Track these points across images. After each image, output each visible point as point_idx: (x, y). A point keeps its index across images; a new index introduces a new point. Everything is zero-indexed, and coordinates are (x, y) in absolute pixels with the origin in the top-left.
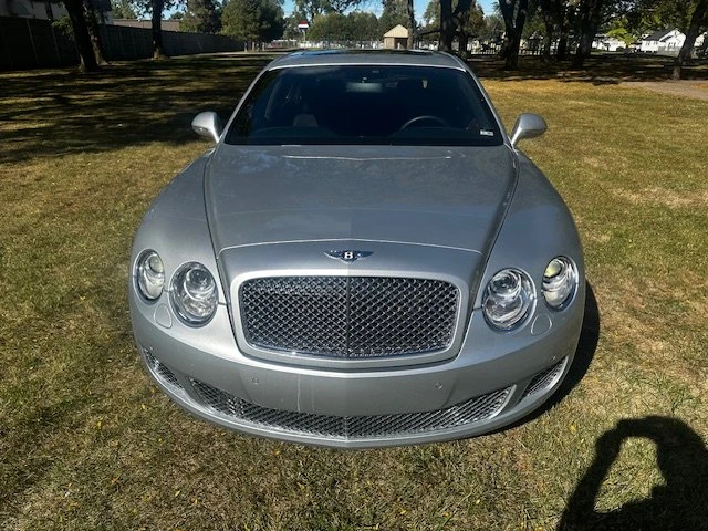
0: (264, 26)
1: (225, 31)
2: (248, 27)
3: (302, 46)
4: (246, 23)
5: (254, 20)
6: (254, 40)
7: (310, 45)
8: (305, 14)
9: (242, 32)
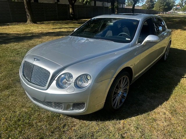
0: (166, 7)
1: (154, 9)
2: (161, 7)
3: (179, 13)
4: (160, 6)
5: (163, 6)
6: (162, 11)
7: (182, 13)
8: (182, 3)
9: (158, 9)
